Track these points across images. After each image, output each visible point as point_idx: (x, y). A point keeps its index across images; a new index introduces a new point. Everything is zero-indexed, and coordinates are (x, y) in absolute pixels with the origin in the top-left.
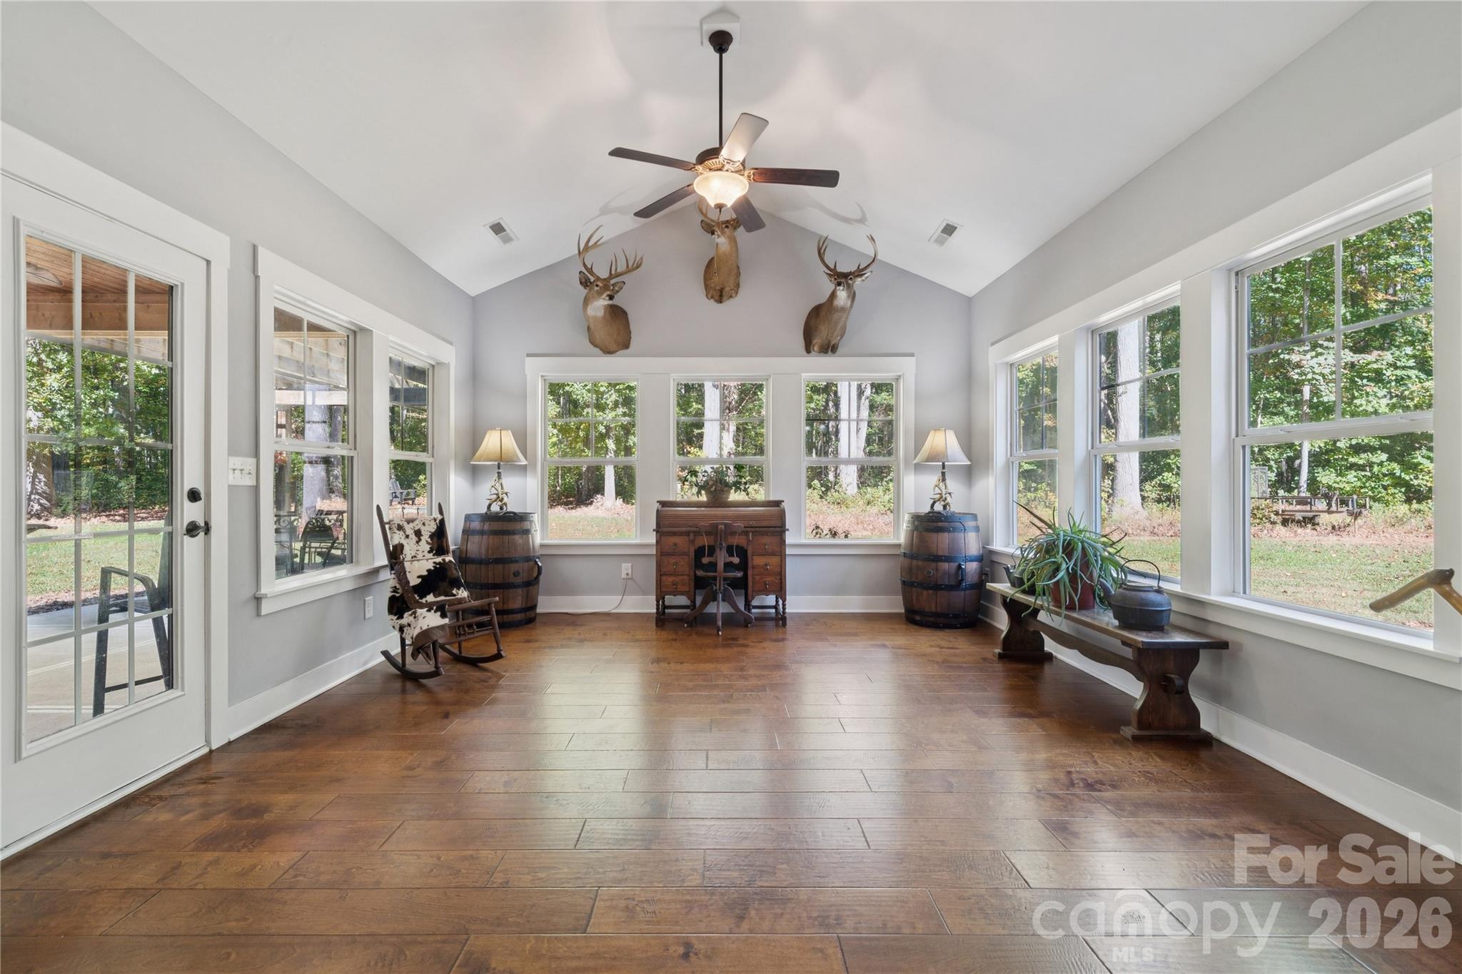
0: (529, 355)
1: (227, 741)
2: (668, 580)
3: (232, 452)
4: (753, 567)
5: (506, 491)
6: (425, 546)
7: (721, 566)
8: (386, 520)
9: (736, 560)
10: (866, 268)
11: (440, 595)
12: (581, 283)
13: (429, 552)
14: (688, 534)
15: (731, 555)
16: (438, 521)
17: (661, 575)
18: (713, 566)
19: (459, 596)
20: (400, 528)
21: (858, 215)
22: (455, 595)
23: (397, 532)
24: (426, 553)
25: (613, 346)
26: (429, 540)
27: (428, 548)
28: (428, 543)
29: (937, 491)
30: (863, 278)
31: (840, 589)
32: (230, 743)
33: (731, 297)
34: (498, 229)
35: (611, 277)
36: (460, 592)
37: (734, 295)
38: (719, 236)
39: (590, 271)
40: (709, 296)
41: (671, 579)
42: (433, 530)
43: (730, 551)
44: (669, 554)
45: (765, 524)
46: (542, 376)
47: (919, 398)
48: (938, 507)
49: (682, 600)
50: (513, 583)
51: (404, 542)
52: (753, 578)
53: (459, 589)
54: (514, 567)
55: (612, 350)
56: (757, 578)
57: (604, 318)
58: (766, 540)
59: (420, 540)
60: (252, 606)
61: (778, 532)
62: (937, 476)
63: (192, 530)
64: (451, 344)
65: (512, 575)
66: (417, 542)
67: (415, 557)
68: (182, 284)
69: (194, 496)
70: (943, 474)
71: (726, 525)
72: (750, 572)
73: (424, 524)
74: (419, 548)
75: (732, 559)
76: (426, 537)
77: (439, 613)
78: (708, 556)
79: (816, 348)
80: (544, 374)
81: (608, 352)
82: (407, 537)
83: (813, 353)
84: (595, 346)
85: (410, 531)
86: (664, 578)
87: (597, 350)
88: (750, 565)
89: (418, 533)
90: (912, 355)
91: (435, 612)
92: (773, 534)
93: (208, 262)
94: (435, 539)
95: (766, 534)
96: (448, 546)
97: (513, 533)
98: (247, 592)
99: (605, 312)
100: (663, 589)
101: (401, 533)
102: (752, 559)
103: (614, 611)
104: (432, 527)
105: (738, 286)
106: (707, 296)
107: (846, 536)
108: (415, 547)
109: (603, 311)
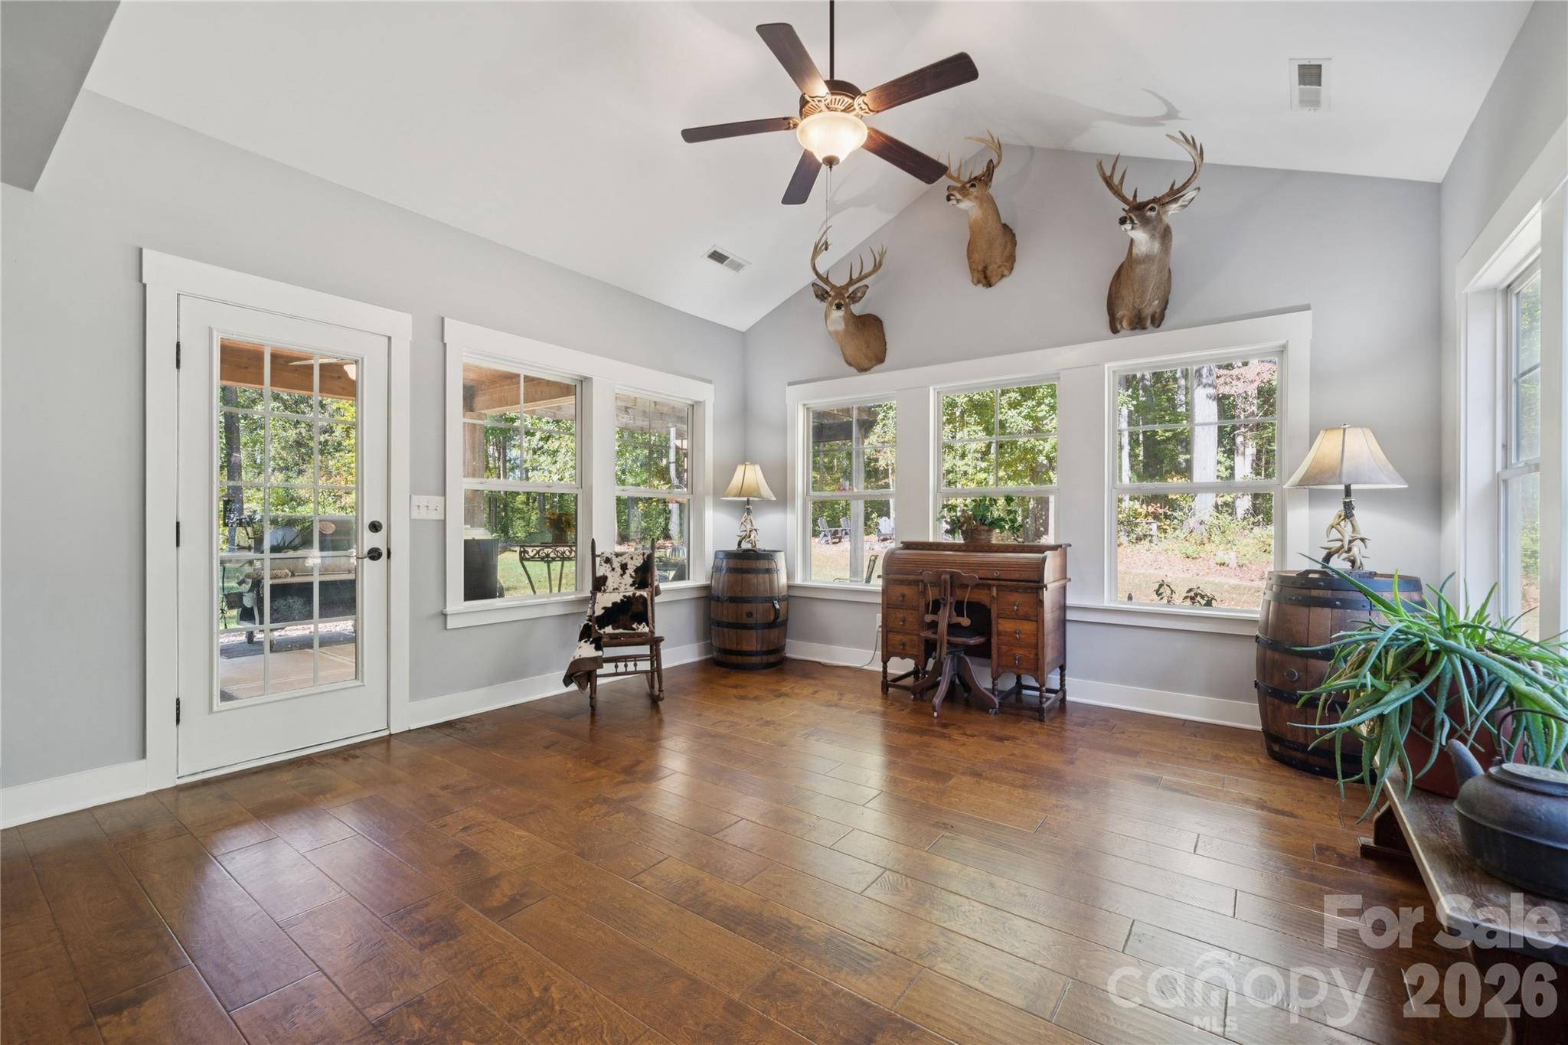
0: (790, 384)
1: (407, 729)
2: (897, 638)
3: (416, 489)
4: (999, 634)
5: (755, 527)
6: (628, 580)
7: (943, 626)
8: (598, 552)
9: (965, 621)
10: (1184, 186)
11: (618, 628)
12: (817, 296)
13: (631, 585)
14: (916, 583)
15: (960, 614)
16: (645, 556)
17: (887, 632)
18: (934, 625)
19: (639, 631)
20: (608, 561)
21: (1162, 110)
22: (635, 629)
23: (605, 565)
24: (628, 587)
25: (865, 363)
26: (633, 574)
27: (631, 581)
28: (631, 576)
29: (1335, 534)
30: (1180, 202)
31: (1164, 680)
32: (410, 731)
33: (1003, 276)
34: (718, 257)
35: (851, 282)
36: (641, 627)
37: (1006, 272)
38: (958, 201)
39: (826, 281)
40: (975, 281)
41: (898, 638)
42: (639, 565)
43: (959, 609)
44: (896, 607)
45: (1016, 576)
46: (804, 405)
47: (1318, 378)
48: (1339, 564)
49: (908, 665)
50: (746, 624)
51: (609, 574)
52: (999, 649)
53: (640, 624)
54: (747, 607)
55: (865, 367)
56: (1004, 649)
57: (846, 330)
58: (1017, 598)
59: (624, 573)
60: (439, 621)
61: (1031, 588)
62: (1338, 508)
63: (374, 554)
64: (710, 382)
65: (744, 616)
66: (622, 575)
67: (617, 589)
68: (362, 359)
69: (375, 527)
70: (1348, 507)
71: (952, 575)
72: (994, 640)
73: (632, 558)
74: (622, 581)
75: (960, 620)
76: (630, 571)
77: (593, 645)
78: (932, 613)
79: (1125, 324)
80: (805, 402)
81: (863, 369)
82: (613, 569)
83: (1122, 332)
84: (850, 364)
85: (616, 564)
86: (890, 635)
87: (852, 370)
88: (994, 629)
89: (624, 567)
90: (1307, 308)
91: (591, 643)
92: (1026, 590)
93: (390, 338)
94: (640, 574)
95: (1016, 590)
96: (652, 581)
97: (757, 571)
98: (434, 608)
99: (846, 325)
100: (890, 649)
101: (608, 565)
102: (998, 623)
103: (866, 667)
104: (639, 562)
105: (1011, 260)
106: (973, 281)
107: (1209, 604)
108: (618, 580)
109: (843, 323)
